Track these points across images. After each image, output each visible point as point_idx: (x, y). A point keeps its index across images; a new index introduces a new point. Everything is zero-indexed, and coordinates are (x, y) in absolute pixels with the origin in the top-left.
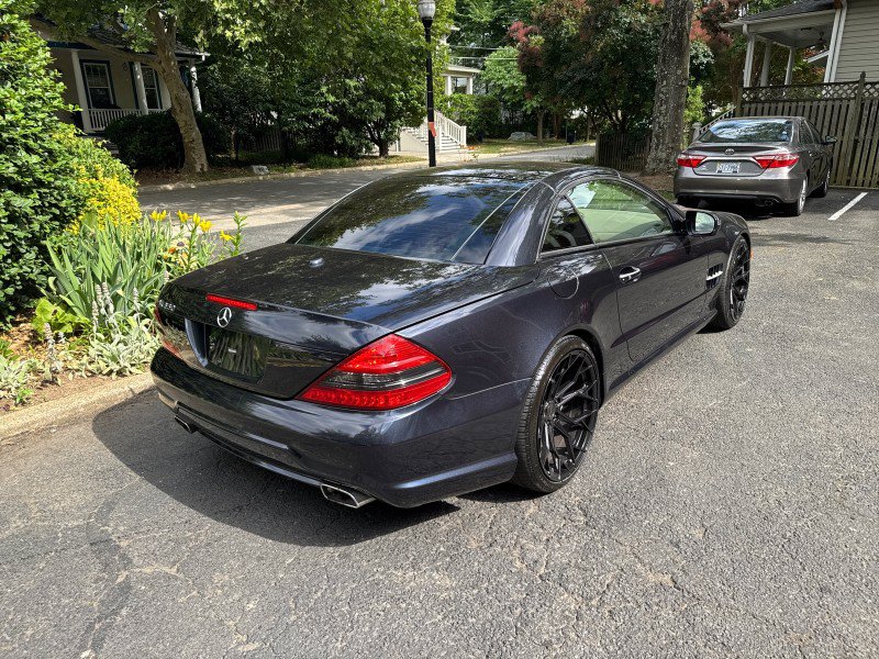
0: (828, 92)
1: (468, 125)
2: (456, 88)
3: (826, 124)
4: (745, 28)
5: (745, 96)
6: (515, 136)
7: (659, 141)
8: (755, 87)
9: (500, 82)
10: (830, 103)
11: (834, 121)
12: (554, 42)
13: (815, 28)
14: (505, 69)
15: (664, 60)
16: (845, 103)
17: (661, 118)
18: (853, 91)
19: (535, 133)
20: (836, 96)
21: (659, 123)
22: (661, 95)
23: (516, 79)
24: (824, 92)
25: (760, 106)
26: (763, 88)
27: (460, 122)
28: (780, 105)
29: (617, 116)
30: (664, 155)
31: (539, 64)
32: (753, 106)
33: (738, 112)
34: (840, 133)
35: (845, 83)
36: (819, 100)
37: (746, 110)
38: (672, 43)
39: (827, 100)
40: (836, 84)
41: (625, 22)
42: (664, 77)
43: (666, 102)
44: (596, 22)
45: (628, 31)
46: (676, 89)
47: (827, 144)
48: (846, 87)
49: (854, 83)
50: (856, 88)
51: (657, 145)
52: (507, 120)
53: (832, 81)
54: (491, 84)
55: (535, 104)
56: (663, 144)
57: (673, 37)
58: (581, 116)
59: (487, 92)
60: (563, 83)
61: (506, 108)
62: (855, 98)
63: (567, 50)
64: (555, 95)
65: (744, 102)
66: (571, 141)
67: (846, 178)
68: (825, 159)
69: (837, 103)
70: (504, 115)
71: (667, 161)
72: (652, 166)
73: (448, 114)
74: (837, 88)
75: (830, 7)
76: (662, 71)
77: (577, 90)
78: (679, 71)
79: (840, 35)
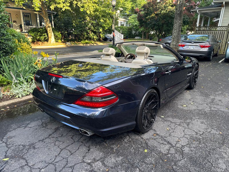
0: (219, 29)
1: (124, 34)
2: (121, 25)
3: (218, 37)
4: (198, 11)
5: (197, 29)
7: (174, 40)
8: (200, 27)
9: (133, 24)
10: (220, 32)
11: (221, 36)
13: (216, 12)
14: (134, 20)
15: (176, 19)
16: (224, 32)
17: (175, 34)
18: (226, 29)
19: (141, 37)
20: (221, 30)
21: (174, 35)
22: (175, 28)
23: (137, 23)
24: (218, 29)
25: (201, 32)
26: (202, 27)
27: (122, 34)
28: (206, 32)
29: (163, 34)
30: (175, 44)
31: (143, 19)
32: (199, 31)
33: (195, 33)
34: (222, 39)
35: (224, 27)
36: (217, 31)
37: (197, 33)
38: (178, 14)
39: (219, 31)
40: (221, 27)
42: (176, 23)
43: (176, 30)
46: (179, 26)
47: (218, 42)
48: (224, 28)
49: (226, 26)
50: (227, 28)
51: (173, 41)
52: (134, 34)
53: (220, 26)
54: (131, 24)
55: (142, 30)
57: (179, 12)
58: (154, 33)
59: (129, 26)
61: (134, 30)
62: (226, 31)
64: (147, 27)
65: (197, 30)
66: (151, 39)
67: (223, 52)
68: (218, 46)
69: (222, 32)
70: (134, 32)
73: (119, 31)
74: (222, 28)
75: (220, 6)
76: (175, 21)
77: (153, 26)
78: (180, 22)
79: (223, 14)
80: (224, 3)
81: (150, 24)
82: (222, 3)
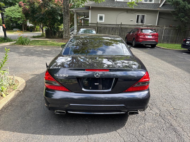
4: (74, 11)
6: (14, 29)
9: (11, 16)
10: (93, 27)
12: (33, 8)
14: (12, 13)
15: (65, 15)
16: (95, 27)
17: (66, 27)
20: (93, 25)
28: (85, 27)
30: (67, 35)
31: (29, 13)
36: (91, 26)
40: (91, 23)
41: (51, 6)
42: (65, 19)
43: (66, 24)
44: (45, 5)
45: (51, 8)
46: (68, 22)
48: (95, 24)
51: (65, 33)
56: (67, 33)
60: (36, 18)
63: (36, 10)
66: (31, 31)
71: (68, 37)
72: (65, 37)
75: (88, 9)
76: (64, 17)
77: (41, 20)
78: (68, 18)
79: (91, 14)
80: (91, 7)
81: (38, 18)
82: (90, 7)
